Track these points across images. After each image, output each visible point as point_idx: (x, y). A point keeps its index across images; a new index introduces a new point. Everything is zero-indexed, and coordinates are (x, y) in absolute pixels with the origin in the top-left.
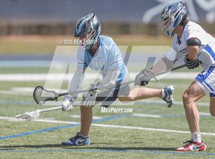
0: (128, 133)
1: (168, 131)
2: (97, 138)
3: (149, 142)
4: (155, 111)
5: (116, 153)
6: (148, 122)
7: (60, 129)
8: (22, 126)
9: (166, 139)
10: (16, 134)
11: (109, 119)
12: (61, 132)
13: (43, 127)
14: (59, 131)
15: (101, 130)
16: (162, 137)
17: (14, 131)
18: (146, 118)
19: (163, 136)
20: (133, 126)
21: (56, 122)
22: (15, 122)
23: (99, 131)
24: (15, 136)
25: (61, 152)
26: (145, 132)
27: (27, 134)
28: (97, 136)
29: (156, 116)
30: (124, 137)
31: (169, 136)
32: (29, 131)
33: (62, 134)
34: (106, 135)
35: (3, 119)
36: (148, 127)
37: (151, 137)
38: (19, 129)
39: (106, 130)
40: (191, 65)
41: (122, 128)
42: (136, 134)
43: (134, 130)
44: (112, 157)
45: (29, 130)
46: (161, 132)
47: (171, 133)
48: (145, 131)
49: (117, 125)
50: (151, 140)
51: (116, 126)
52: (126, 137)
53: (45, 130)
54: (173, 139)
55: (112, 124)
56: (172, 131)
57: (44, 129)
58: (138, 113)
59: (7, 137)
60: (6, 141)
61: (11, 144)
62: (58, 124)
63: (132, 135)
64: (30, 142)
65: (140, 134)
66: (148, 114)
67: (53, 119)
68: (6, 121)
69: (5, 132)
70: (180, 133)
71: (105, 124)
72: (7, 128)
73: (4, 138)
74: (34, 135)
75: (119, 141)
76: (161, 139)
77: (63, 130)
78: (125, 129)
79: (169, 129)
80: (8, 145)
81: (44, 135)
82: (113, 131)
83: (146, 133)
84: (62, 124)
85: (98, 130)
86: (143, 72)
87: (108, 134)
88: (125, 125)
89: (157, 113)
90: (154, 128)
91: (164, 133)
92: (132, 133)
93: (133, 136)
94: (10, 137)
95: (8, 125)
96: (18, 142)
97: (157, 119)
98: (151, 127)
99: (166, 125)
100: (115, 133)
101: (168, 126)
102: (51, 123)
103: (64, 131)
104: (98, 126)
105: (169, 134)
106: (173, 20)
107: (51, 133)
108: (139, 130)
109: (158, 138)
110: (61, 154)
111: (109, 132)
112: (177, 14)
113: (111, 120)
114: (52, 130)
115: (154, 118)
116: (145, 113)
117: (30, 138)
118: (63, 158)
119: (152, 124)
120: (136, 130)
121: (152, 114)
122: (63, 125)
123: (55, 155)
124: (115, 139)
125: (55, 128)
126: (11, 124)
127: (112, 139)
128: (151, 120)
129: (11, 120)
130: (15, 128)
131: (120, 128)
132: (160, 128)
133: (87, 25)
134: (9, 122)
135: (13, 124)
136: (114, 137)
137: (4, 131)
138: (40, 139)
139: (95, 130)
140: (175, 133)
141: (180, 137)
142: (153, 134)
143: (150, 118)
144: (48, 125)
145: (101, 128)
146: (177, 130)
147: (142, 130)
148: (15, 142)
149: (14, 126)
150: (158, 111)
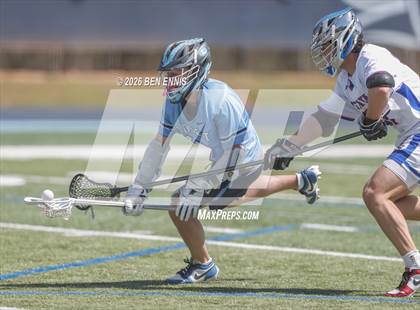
0: (294, 261)
1: (369, 257)
2: (233, 270)
3: (333, 278)
4: (346, 219)
5: (270, 299)
6: (333, 240)
7: (162, 252)
8: (91, 246)
9: (367, 273)
10: (78, 262)
11: (257, 233)
12: (164, 258)
13: (130, 248)
14: (162, 257)
15: (241, 255)
16: (359, 270)
17: (75, 254)
18: (329, 232)
19: (361, 268)
20: (303, 247)
21: (156, 238)
22: (76, 237)
23: (238, 257)
24: (76, 265)
25: (164, 297)
26: (326, 259)
27: (99, 260)
28: (234, 266)
29: (347, 229)
30: (286, 268)
31: (372, 268)
32: (103, 256)
33: (166, 262)
34: (250, 264)
35: (53, 233)
36: (332, 250)
37: (339, 269)
38: (83, 250)
39: (251, 254)
40: (370, 132)
41: (282, 252)
42: (309, 264)
43: (306, 255)
44: (262, 307)
45: (103, 253)
46: (357, 259)
47: (376, 261)
48: (326, 257)
49: (272, 245)
50: (337, 275)
51: (270, 248)
52: (290, 269)
53: (134, 254)
54: (381, 274)
55: (262, 244)
56: (377, 258)
57: (131, 250)
58: (313, 222)
59: (61, 267)
60: (58, 274)
61: (69, 280)
62: (159, 242)
63: (302, 264)
64: (105, 275)
65: (316, 263)
66: (332, 224)
67: (149, 232)
68: (59, 236)
69: (58, 258)
70: (393, 262)
71: (249, 243)
72: (61, 250)
73: (55, 268)
74: (112, 264)
75: (276, 276)
76: (356, 273)
77: (167, 255)
78: (287, 253)
79: (373, 254)
80: (63, 281)
81: (132, 263)
82: (265, 258)
83: (329, 262)
84: (166, 242)
85: (235, 254)
86: (279, 144)
87: (255, 263)
88: (287, 246)
89: (349, 224)
90: (345, 251)
91: (363, 261)
92: (301, 261)
93: (302, 267)
94: (66, 266)
95: (63, 243)
96: (82, 276)
97: (350, 234)
98: (338, 250)
99: (365, 247)
100: (267, 261)
101: (370, 248)
102: (146, 240)
103: (171, 256)
104: (237, 248)
105: (372, 264)
106: (341, 45)
107: (145, 260)
108: (314, 255)
109: (350, 270)
110: (164, 300)
111: (258, 259)
112: (348, 33)
113: (261, 237)
114: (147, 253)
115: (343, 232)
116: (326, 223)
117: (105, 270)
118: (169, 307)
119: (340, 244)
120: (310, 254)
121: (340, 225)
122: (167, 245)
123: (153, 302)
124: (268, 272)
125: (153, 250)
126: (68, 242)
127: (263, 272)
128: (337, 237)
129: (68, 235)
130: (77, 249)
131: (278, 252)
132: (354, 252)
133: (187, 53)
134: (65, 237)
135: (73, 242)
136: (266, 268)
137: (55, 256)
138: (124, 272)
139: (231, 255)
140: (383, 261)
141: (393, 270)
142: (342, 263)
143: (335, 232)
144: (140, 243)
145: (242, 250)
146: (388, 256)
147: (320, 256)
148: (77, 275)
149: (75, 245)
150: (352, 219)
